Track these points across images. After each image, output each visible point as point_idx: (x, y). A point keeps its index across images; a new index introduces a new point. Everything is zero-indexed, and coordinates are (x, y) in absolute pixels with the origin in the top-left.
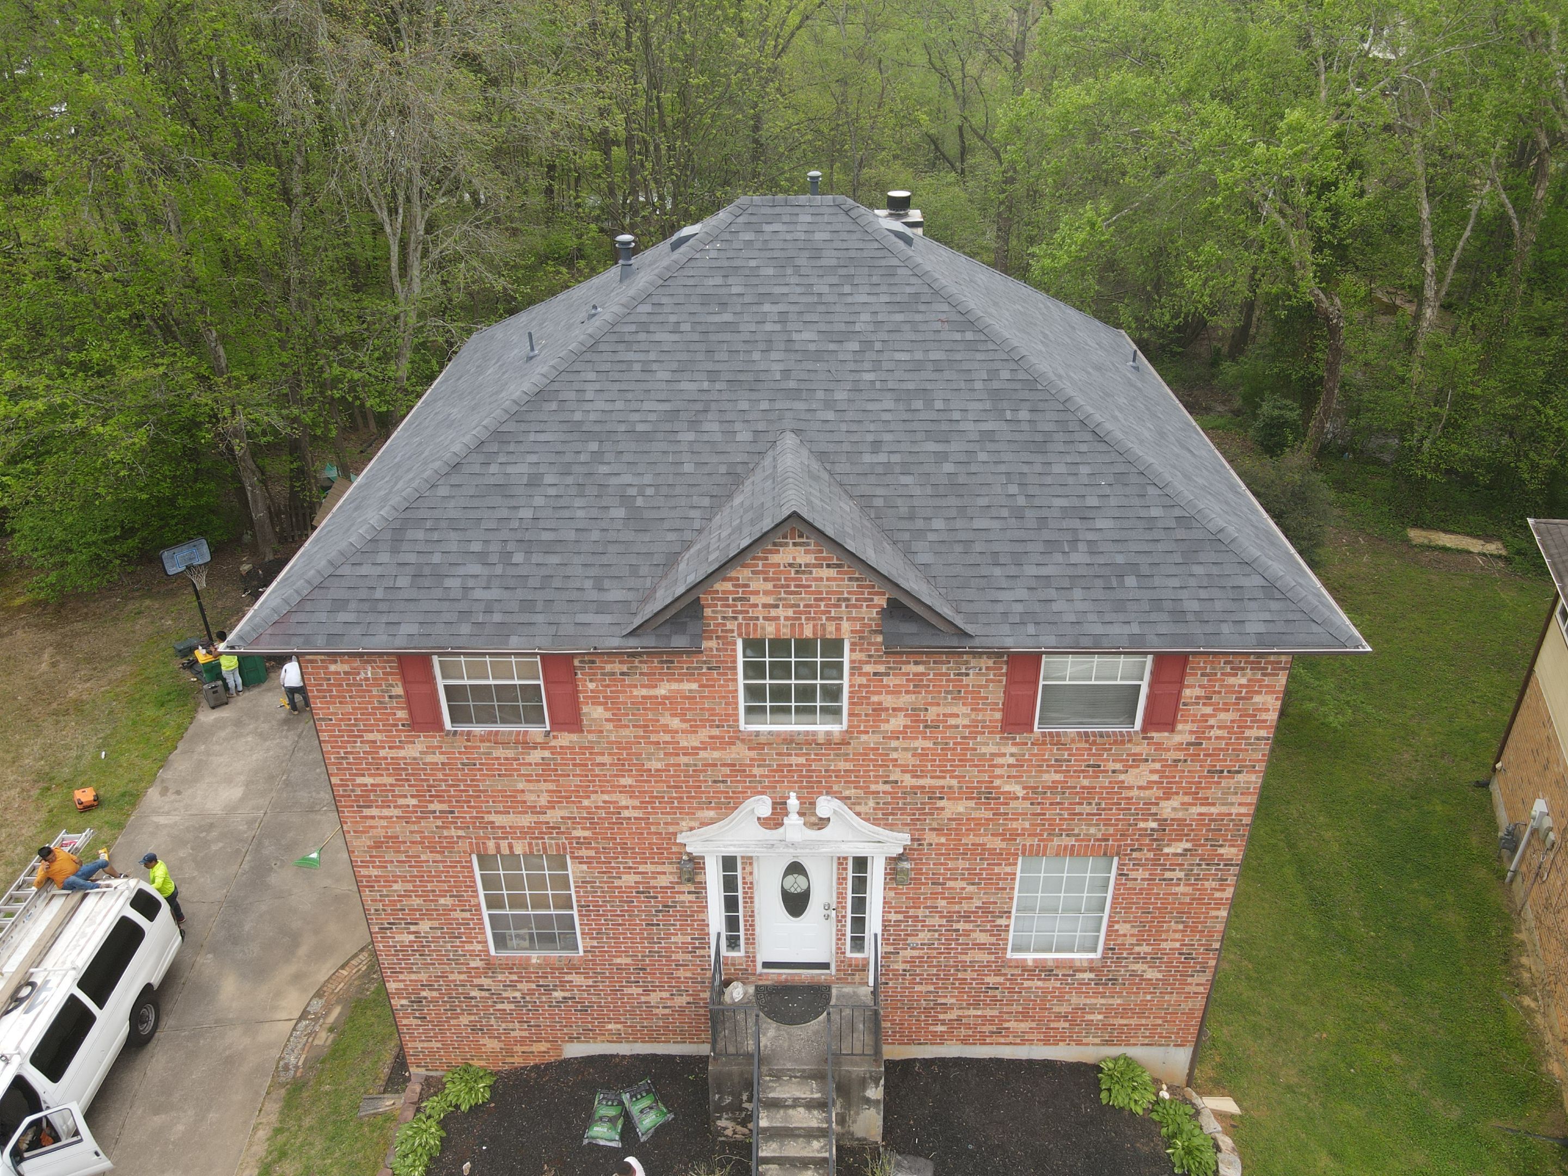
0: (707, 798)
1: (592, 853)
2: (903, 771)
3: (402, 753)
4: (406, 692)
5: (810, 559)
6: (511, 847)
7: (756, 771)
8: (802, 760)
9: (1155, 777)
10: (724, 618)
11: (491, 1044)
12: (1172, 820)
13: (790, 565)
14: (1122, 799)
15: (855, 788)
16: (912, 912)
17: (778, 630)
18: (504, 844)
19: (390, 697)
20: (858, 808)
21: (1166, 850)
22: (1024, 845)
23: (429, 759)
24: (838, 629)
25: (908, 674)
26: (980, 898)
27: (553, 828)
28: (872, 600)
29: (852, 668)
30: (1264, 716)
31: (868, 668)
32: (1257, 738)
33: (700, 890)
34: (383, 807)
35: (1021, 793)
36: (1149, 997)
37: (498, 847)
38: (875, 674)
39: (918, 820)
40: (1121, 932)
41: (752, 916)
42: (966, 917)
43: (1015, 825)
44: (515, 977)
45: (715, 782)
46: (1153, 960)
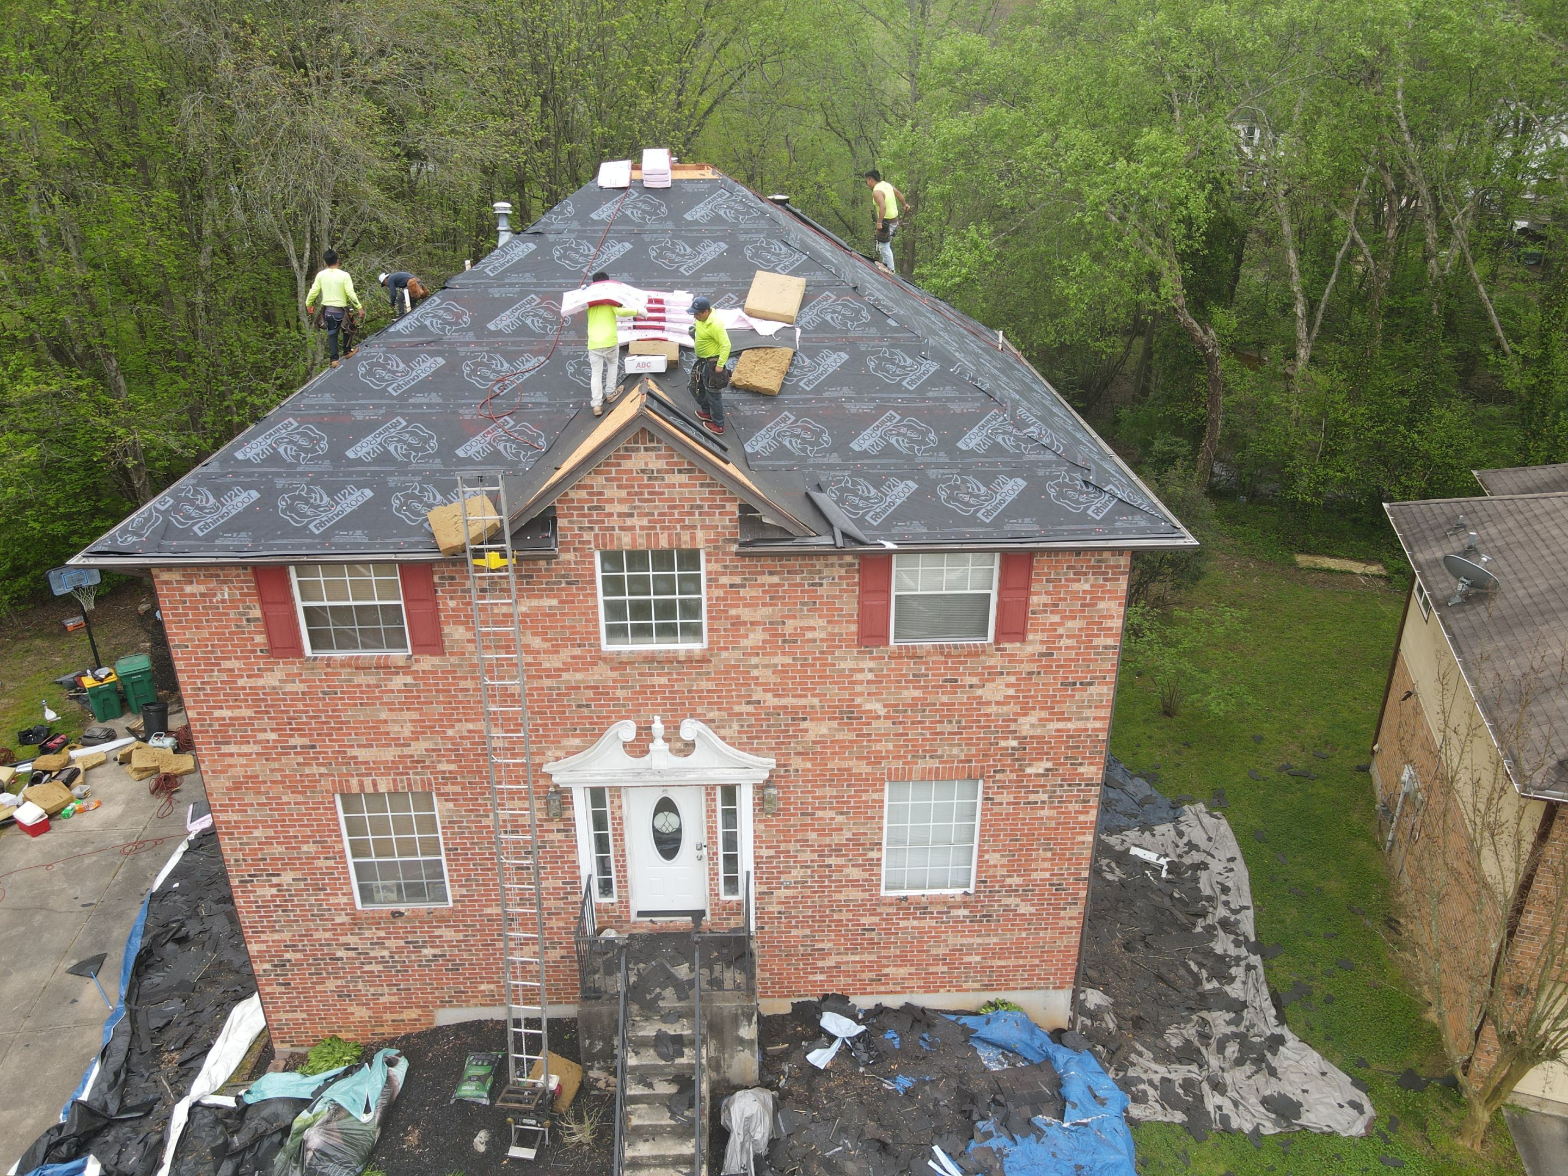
0: (572, 724)
1: (458, 789)
2: (765, 691)
3: (260, 682)
4: (264, 614)
5: (662, 464)
6: (375, 784)
7: (620, 693)
8: (664, 680)
9: (1011, 692)
10: (580, 528)
11: (360, 1013)
12: (1032, 737)
13: (643, 471)
14: (981, 715)
15: (719, 709)
16: (783, 846)
17: (634, 540)
18: (368, 781)
19: (248, 620)
20: (723, 732)
21: (1029, 771)
22: (889, 769)
23: (289, 687)
24: (693, 538)
25: (763, 585)
26: (850, 829)
27: (418, 762)
28: (724, 507)
29: (709, 580)
30: (1109, 623)
31: (724, 580)
32: (1105, 647)
33: (569, 827)
34: (242, 743)
35: (882, 712)
36: (1024, 935)
37: (361, 785)
38: (732, 586)
39: (783, 743)
40: (991, 863)
41: (623, 856)
42: (837, 850)
43: (878, 747)
44: (382, 934)
45: (579, 706)
46: (1025, 892)
